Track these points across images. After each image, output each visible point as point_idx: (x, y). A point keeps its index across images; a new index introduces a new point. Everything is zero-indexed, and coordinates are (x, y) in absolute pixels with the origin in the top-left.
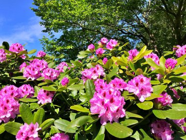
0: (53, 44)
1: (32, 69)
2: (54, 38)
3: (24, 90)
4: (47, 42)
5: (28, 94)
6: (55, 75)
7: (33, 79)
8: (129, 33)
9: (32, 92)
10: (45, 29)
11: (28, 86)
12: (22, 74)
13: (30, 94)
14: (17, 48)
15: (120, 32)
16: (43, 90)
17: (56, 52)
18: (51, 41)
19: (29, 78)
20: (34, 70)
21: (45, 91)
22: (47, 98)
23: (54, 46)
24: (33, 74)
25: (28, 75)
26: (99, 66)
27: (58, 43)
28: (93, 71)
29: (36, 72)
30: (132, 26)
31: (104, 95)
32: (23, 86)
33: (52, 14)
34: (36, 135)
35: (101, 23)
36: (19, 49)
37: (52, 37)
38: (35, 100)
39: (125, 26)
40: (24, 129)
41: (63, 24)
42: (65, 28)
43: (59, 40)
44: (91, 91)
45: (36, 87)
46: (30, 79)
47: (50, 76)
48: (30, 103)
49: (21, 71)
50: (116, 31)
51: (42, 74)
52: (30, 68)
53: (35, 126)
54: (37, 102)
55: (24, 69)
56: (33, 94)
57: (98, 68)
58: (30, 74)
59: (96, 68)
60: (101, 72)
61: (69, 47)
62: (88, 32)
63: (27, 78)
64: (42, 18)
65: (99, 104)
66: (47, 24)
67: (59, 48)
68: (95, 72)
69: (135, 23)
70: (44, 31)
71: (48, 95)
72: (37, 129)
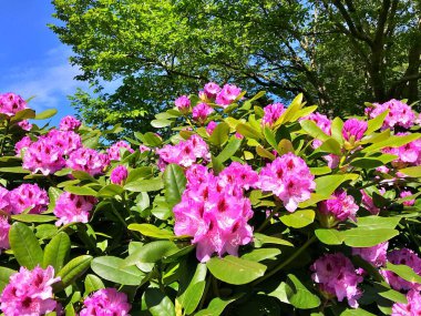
0: (99, 107)
1: (43, 150)
2: (103, 92)
3: (24, 197)
4: (86, 102)
5: (33, 206)
6: (97, 164)
7: (46, 173)
8: (272, 83)
9: (42, 202)
10: (82, 73)
11: (33, 188)
12: (19, 163)
13: (37, 206)
16: (68, 194)
17: (107, 125)
18: (94, 98)
19: (37, 170)
20: (48, 151)
21: (72, 197)
22: (78, 213)
23: (103, 110)
24: (45, 161)
25: (35, 162)
27: (110, 104)
28: (184, 148)
29: (54, 157)
30: (281, 67)
31: (206, 194)
32: (22, 187)
33: (99, 39)
34: (47, 294)
35: (209, 61)
36: (15, 106)
37: (97, 91)
38: (51, 219)
39: (262, 68)
40: (19, 279)
41: (122, 62)
42: (129, 71)
43: (115, 98)
44: (176, 189)
45: (52, 189)
46: (39, 172)
47: (86, 167)
48: (37, 224)
49: (18, 156)
50: (244, 78)
51: (68, 162)
52: (40, 148)
53: (45, 274)
54: (53, 223)
55: (25, 152)
56: (45, 207)
57: (194, 143)
58: (39, 162)
59: (191, 142)
61: (136, 113)
62: (180, 80)
63: (32, 170)
64: (76, 50)
65: (193, 215)
66: (86, 62)
67: (112, 116)
68: (188, 151)
69: (286, 62)
70: (79, 78)
71: (79, 205)
72: (52, 281)
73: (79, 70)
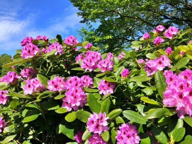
0: (91, 35)
1: (89, 61)
2: (92, 28)
3: (85, 81)
4: (86, 33)
5: (89, 85)
7: (91, 70)
8: (174, 18)
9: (92, 83)
10: (83, 19)
11: (88, 77)
12: (78, 66)
13: (90, 85)
14: (71, 40)
15: (162, 17)
16: (104, 81)
17: (94, 43)
18: (89, 31)
19: (87, 70)
20: (91, 61)
21: (106, 82)
22: (108, 89)
23: (93, 37)
24: (90, 66)
25: (86, 66)
26: (164, 57)
27: (96, 33)
28: (158, 62)
29: (93, 64)
30: (178, 9)
31: (181, 87)
32: (83, 77)
33: (90, 3)
35: (142, 9)
36: (73, 41)
37: (90, 27)
38: (97, 91)
39: (167, 10)
41: (101, 14)
42: (104, 18)
43: (98, 30)
44: (161, 83)
45: (95, 78)
46: (88, 70)
47: (106, 68)
48: (93, 93)
49: (77, 63)
50: (158, 16)
51: (98, 65)
52: (87, 60)
53: (103, 116)
55: (79, 61)
56: (92, 85)
57: (163, 59)
58: (87, 66)
59: (161, 59)
60: (167, 63)
61: (108, 37)
62: (126, 19)
63: (85, 69)
64: (80, 9)
65: (175, 96)
66: (84, 15)
67: (97, 39)
68: (160, 63)
70: (81, 22)
71: (109, 86)
73: (81, 18)
